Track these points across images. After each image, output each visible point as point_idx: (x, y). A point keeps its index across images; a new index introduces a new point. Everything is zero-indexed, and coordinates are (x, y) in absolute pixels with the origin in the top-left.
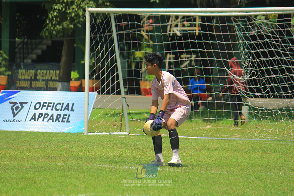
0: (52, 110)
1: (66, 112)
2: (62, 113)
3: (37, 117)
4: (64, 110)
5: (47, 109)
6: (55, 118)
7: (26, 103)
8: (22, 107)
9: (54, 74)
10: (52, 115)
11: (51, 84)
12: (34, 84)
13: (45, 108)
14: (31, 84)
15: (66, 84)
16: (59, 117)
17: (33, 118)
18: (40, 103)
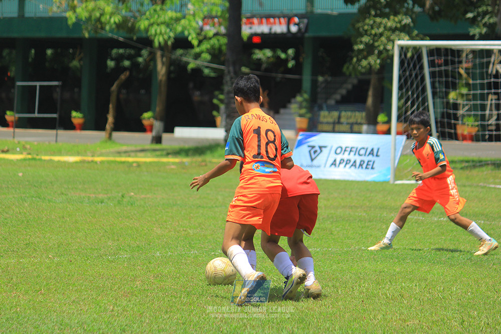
0: (355, 154)
1: (371, 158)
2: (366, 159)
3: (338, 162)
4: (368, 155)
5: (349, 154)
6: (358, 164)
7: (325, 147)
8: (321, 151)
9: (360, 116)
10: (355, 162)
11: (356, 128)
12: (337, 127)
13: (347, 153)
14: (334, 128)
15: (372, 127)
16: (362, 163)
17: (334, 163)
18: (341, 148)
